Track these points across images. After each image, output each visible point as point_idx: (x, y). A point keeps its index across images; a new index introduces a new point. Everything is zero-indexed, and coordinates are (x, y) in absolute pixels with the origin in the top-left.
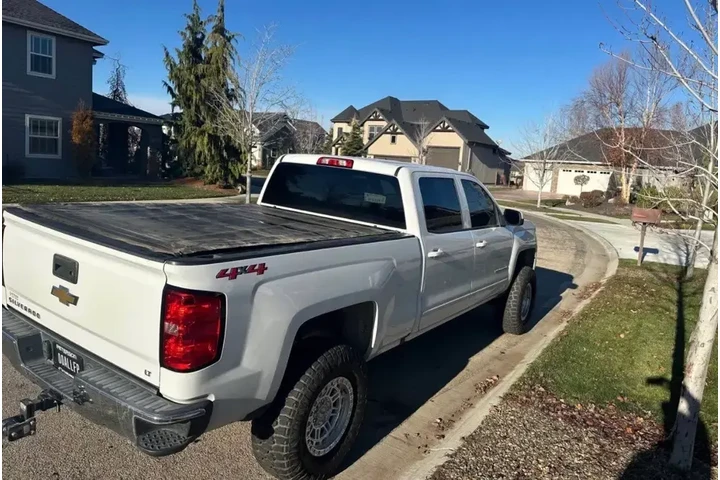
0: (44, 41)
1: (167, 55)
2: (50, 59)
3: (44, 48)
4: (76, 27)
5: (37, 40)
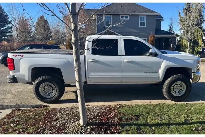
0: (144, 17)
1: (179, 13)
2: (145, 22)
3: (144, 19)
4: (152, 11)
5: (142, 17)
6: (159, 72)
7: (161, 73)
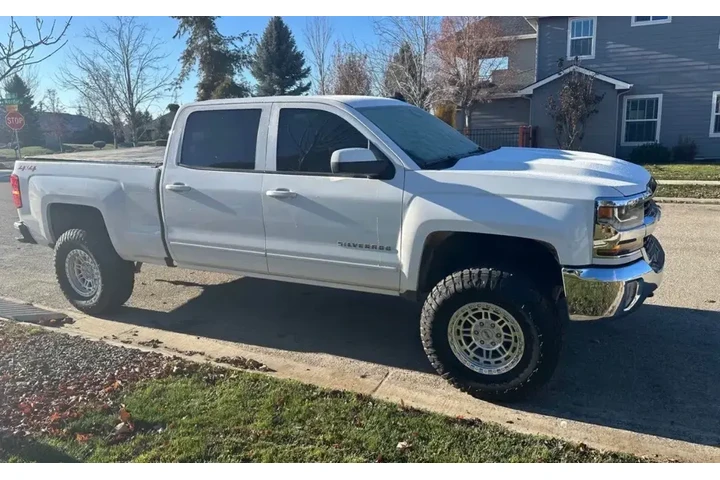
6: (398, 248)
7: (405, 252)
